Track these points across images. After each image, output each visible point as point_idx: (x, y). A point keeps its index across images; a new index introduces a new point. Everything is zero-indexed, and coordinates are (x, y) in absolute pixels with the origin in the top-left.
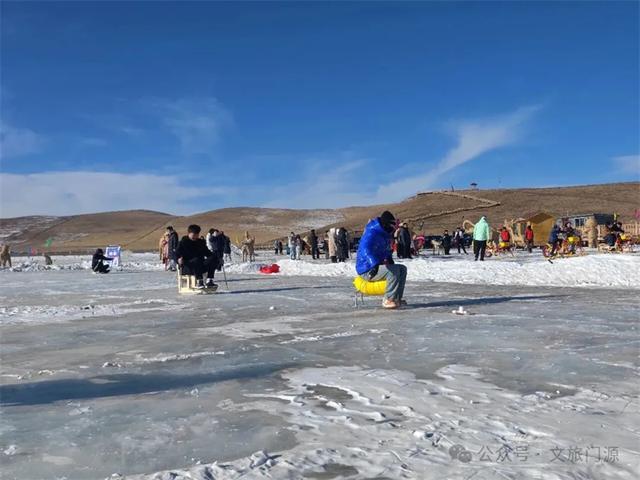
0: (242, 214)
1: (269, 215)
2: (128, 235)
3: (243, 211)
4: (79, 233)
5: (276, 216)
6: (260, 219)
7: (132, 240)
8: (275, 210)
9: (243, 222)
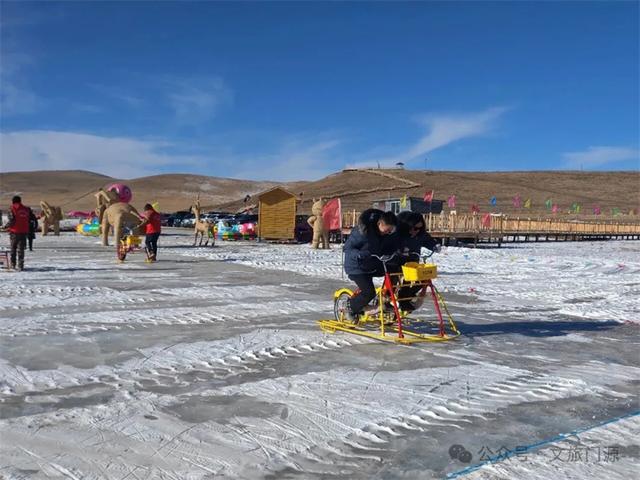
0: (186, 181)
1: (215, 184)
2: (63, 196)
3: (187, 178)
4: (13, 190)
5: (221, 186)
6: (206, 187)
7: (67, 201)
8: (221, 179)
9: (186, 190)
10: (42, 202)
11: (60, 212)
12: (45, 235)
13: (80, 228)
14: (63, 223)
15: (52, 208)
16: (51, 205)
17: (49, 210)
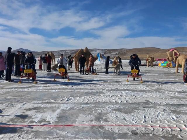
10: (148, 56)
11: (154, 59)
12: (149, 67)
13: (160, 65)
14: (154, 63)
15: (151, 58)
16: (151, 56)
17: (150, 58)
